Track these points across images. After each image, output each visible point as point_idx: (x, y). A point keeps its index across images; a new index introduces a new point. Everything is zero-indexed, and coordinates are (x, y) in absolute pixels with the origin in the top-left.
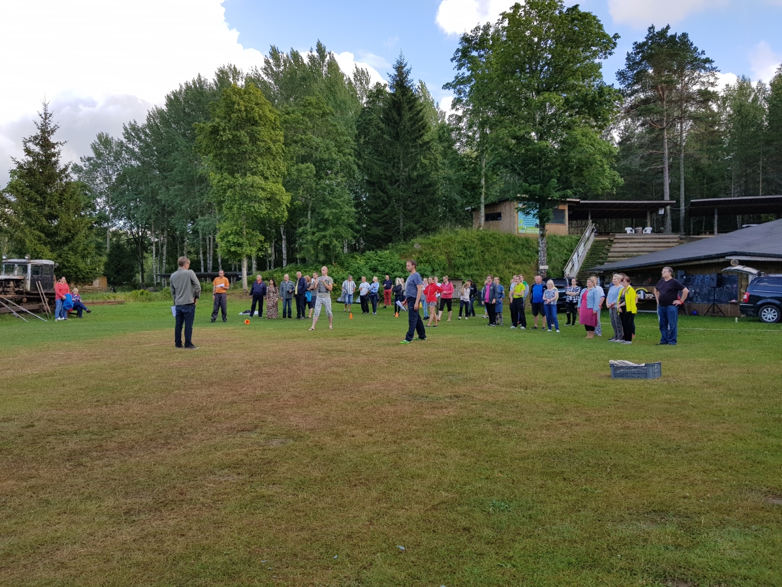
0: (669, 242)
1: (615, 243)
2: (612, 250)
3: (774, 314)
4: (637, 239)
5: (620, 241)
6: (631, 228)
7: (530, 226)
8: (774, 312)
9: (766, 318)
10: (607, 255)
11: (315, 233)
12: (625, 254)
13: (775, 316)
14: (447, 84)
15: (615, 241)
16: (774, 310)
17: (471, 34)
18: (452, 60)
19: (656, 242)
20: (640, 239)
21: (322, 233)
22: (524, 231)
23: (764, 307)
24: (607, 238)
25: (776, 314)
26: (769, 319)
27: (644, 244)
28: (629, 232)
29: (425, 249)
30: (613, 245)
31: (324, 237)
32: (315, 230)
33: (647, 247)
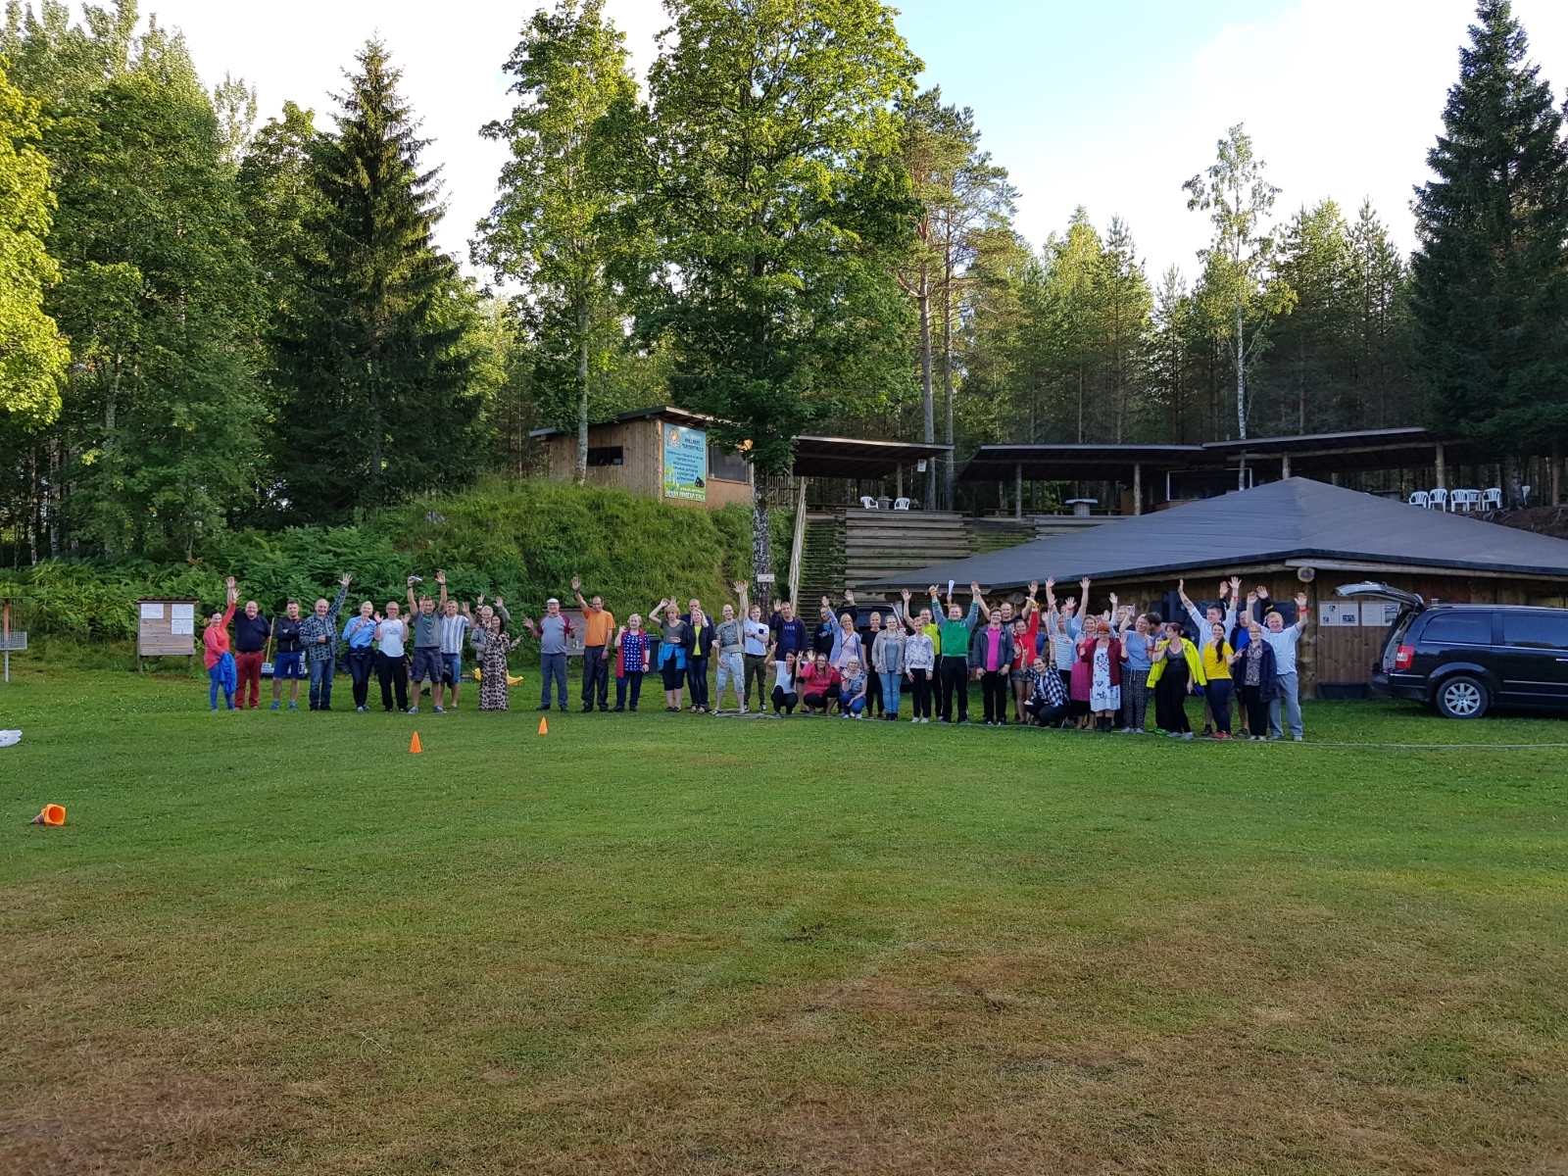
0: (949, 529)
1: (852, 528)
2: (849, 542)
3: (1473, 697)
4: (890, 520)
5: (858, 523)
6: (870, 498)
7: (687, 482)
8: (1473, 693)
9: (1454, 707)
10: (844, 552)
11: (139, 468)
12: (878, 550)
13: (1474, 701)
14: (495, 123)
15: (849, 523)
16: (1472, 689)
17: (557, 13)
18: (506, 67)
19: (927, 529)
20: (895, 520)
21: (163, 471)
22: (675, 494)
23: (1448, 682)
24: (832, 517)
25: (1477, 696)
26: (1462, 710)
27: (905, 532)
28: (867, 506)
29: (459, 527)
30: (849, 533)
31: (170, 481)
32: (138, 459)
33: (914, 538)
